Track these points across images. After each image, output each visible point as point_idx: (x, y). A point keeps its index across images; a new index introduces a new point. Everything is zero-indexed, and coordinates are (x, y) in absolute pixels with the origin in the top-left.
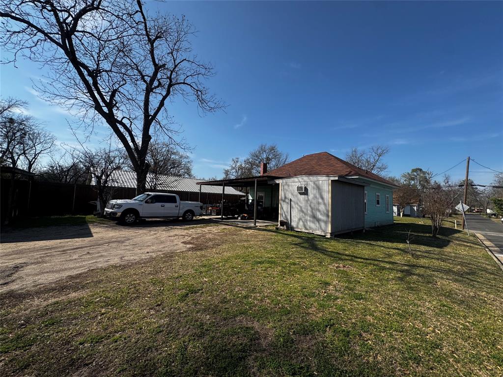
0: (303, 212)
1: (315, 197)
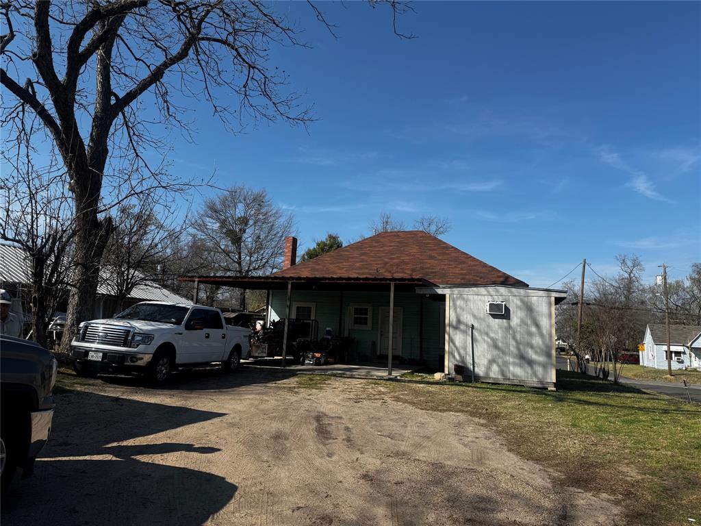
1: (523, 322)
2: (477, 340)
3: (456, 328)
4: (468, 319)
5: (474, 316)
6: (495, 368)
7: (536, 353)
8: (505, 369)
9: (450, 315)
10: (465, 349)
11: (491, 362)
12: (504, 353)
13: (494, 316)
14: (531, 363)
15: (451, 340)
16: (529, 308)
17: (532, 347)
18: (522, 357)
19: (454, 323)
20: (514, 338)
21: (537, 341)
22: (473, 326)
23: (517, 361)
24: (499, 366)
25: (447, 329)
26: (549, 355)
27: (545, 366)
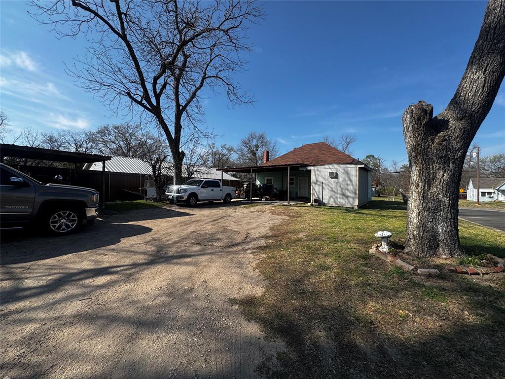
0: (333, 191)
1: (344, 180)
2: (324, 188)
3: (316, 184)
4: (321, 179)
5: (324, 178)
6: (332, 200)
7: (350, 192)
8: (336, 200)
9: (313, 178)
10: (319, 192)
11: (331, 197)
12: (335, 193)
13: (331, 178)
14: (347, 197)
15: (314, 189)
16: (347, 173)
17: (348, 190)
18: (343, 195)
19: (315, 182)
20: (340, 187)
21: (350, 187)
22: (322, 183)
23: (341, 196)
24: (333, 199)
25: (312, 184)
26: (356, 194)
27: (354, 198)
